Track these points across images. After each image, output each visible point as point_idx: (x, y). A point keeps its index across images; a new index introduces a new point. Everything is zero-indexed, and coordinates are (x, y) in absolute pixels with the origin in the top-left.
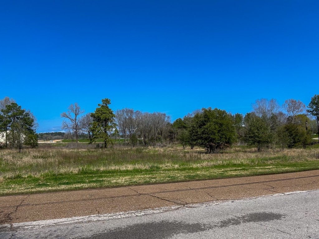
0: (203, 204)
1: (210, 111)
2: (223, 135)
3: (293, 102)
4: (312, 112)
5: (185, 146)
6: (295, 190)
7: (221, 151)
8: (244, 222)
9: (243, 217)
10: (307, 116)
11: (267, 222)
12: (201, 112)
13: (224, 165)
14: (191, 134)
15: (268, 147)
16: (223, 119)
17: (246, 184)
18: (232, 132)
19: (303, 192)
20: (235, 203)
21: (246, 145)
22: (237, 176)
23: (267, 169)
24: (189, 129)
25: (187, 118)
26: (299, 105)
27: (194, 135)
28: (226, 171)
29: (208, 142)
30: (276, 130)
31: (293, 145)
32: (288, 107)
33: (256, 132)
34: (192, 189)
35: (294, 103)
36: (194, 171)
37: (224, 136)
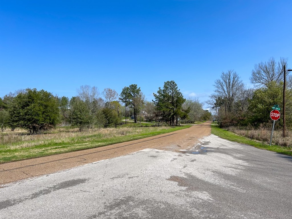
0: (17, 182)
1: (35, 92)
2: (47, 116)
3: (110, 90)
4: (123, 100)
5: (4, 128)
6: (101, 159)
7: (45, 132)
8: (54, 190)
9: (55, 186)
10: (119, 103)
11: (74, 187)
12: (25, 92)
13: (45, 145)
14: (12, 115)
15: (88, 127)
16: (48, 101)
17: (63, 159)
18: (56, 113)
19: (106, 160)
20: (49, 176)
21: (70, 125)
22: (56, 153)
23: (85, 145)
24: (9, 109)
25: (8, 97)
26: (114, 93)
27: (16, 116)
28: (47, 150)
29: (31, 123)
30: (96, 113)
31: (108, 125)
32: (106, 94)
33: (79, 114)
34: (6, 171)
35: (110, 92)
36: (11, 153)
37: (48, 118)
